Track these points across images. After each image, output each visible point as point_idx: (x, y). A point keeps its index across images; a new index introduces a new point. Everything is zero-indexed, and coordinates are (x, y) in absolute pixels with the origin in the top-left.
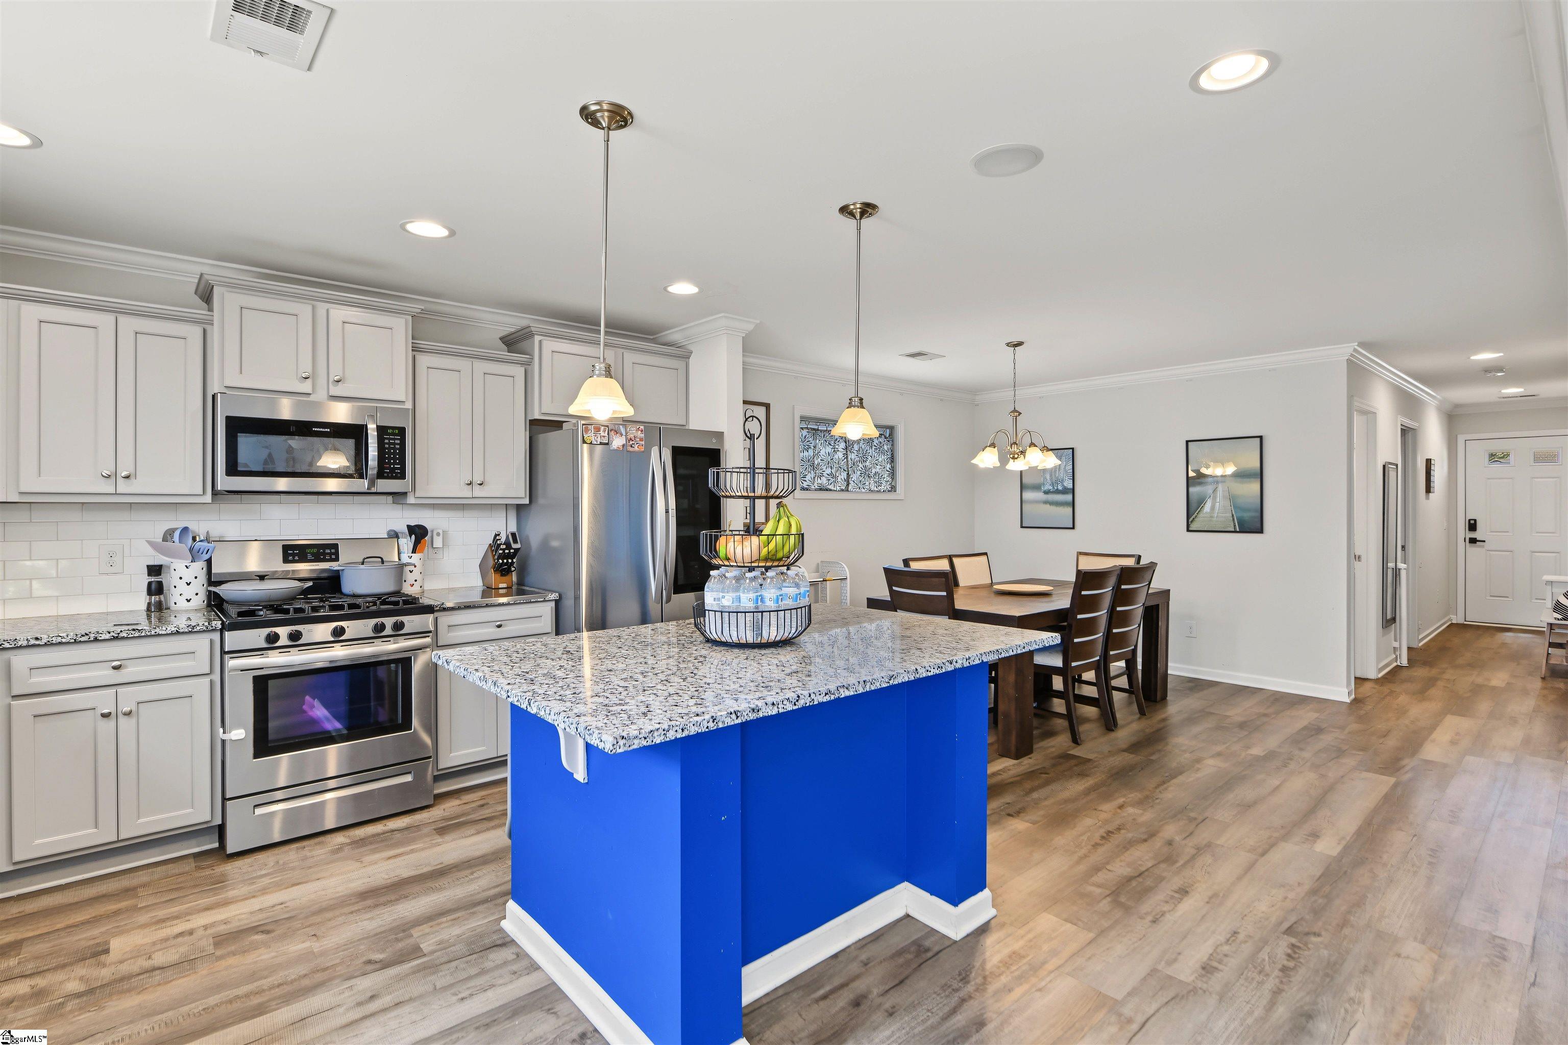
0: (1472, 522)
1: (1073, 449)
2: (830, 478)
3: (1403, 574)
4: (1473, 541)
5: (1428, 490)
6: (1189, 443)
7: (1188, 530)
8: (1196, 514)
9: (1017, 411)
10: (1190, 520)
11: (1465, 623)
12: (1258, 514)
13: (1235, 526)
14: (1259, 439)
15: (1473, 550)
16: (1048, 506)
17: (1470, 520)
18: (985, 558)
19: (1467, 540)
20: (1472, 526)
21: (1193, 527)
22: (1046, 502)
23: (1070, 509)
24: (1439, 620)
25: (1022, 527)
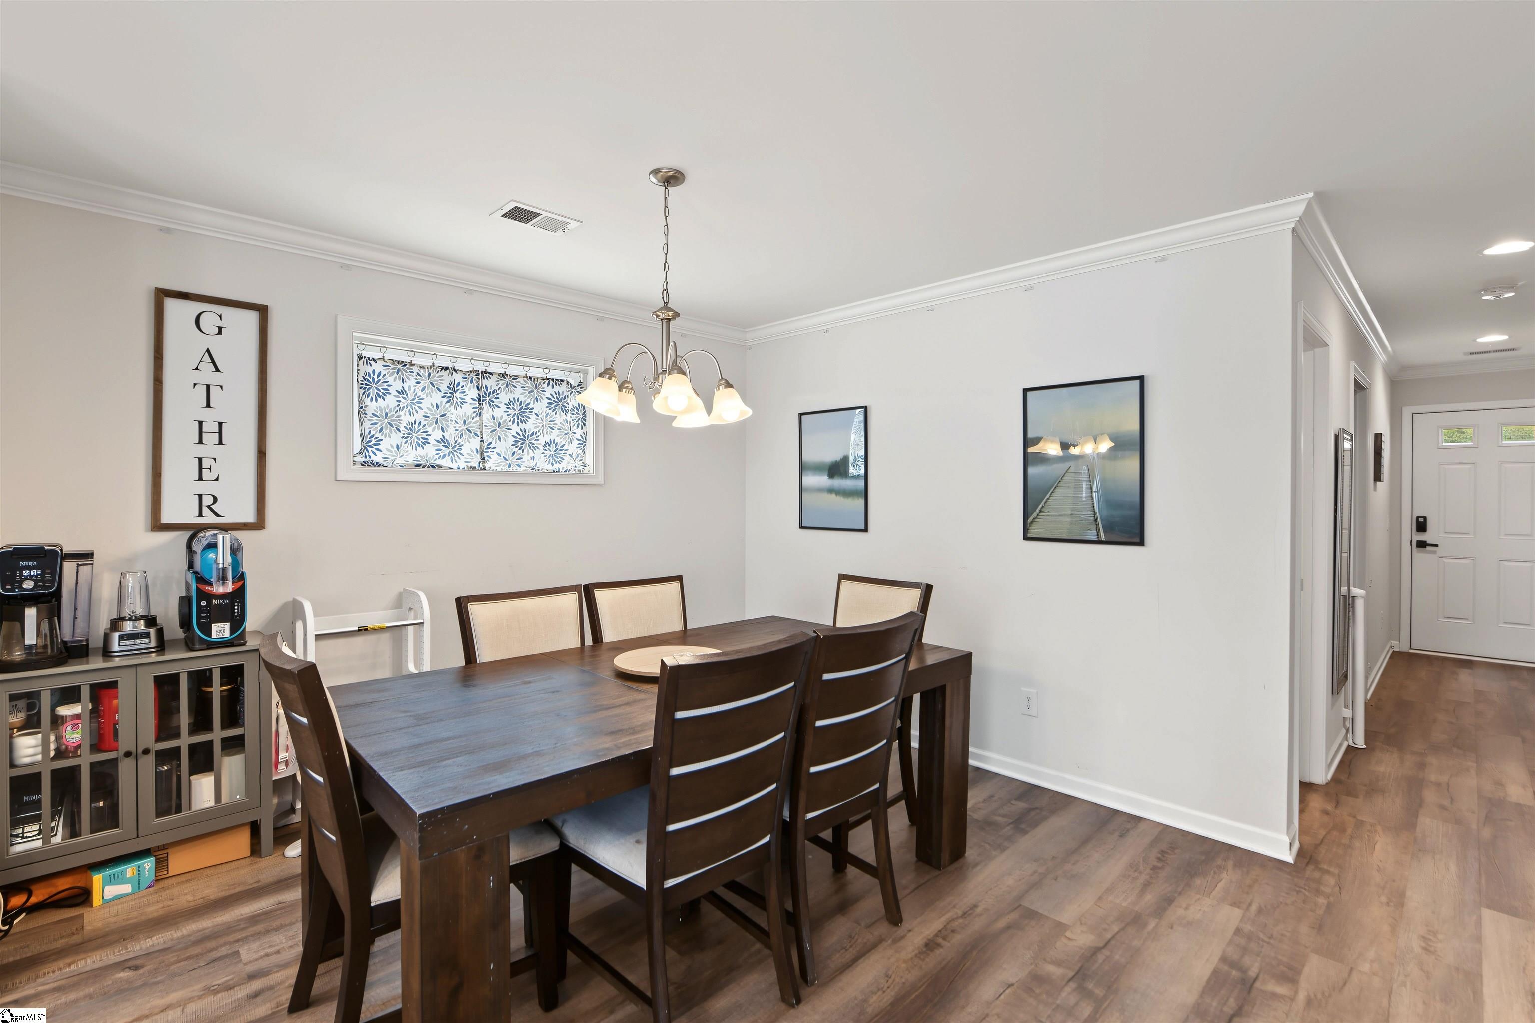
0: (1421, 520)
1: (865, 408)
2: (441, 446)
3: (1360, 606)
4: (1421, 545)
5: (1378, 477)
6: (1029, 393)
7: (1026, 538)
8: (1038, 510)
9: (670, 309)
10: (1029, 521)
11: (1411, 651)
12: (1137, 512)
13: (1098, 532)
14: (1137, 382)
15: (1421, 556)
16: (834, 495)
17: (1418, 518)
18: (676, 585)
19: (1414, 544)
20: (1421, 526)
21: (1034, 532)
22: (831, 490)
23: (862, 501)
24: (1382, 652)
25: (801, 527)
